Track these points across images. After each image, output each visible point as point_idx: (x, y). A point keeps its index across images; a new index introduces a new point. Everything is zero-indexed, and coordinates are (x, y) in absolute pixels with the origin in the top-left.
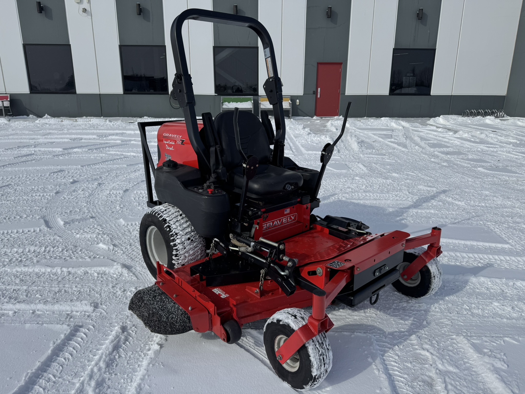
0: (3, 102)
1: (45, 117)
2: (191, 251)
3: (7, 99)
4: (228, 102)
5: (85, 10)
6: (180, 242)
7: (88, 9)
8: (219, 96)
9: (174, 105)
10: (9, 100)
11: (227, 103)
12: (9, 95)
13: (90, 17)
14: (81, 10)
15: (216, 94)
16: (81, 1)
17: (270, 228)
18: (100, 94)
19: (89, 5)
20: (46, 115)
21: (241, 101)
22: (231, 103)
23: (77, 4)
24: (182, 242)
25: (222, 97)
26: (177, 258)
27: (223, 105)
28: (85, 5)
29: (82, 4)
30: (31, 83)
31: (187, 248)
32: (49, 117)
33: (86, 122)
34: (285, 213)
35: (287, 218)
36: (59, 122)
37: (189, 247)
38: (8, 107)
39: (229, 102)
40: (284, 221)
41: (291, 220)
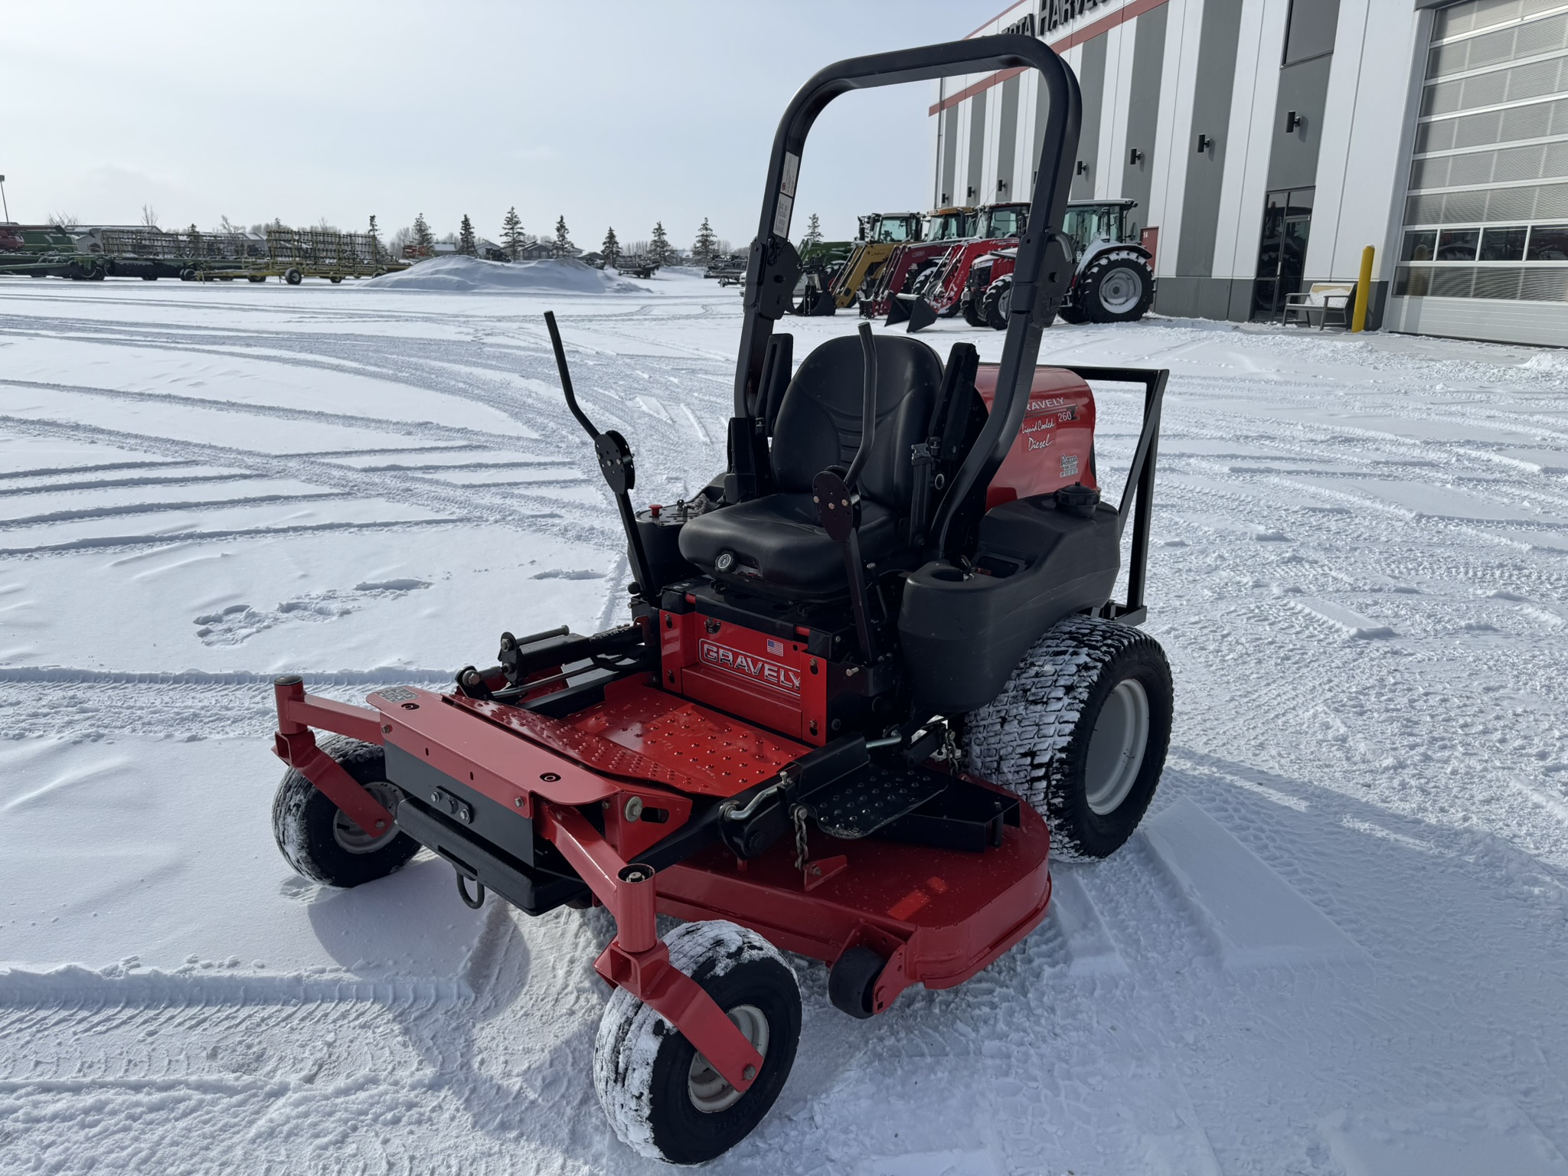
35: (776, 669)
40: (767, 672)
41: (789, 684)
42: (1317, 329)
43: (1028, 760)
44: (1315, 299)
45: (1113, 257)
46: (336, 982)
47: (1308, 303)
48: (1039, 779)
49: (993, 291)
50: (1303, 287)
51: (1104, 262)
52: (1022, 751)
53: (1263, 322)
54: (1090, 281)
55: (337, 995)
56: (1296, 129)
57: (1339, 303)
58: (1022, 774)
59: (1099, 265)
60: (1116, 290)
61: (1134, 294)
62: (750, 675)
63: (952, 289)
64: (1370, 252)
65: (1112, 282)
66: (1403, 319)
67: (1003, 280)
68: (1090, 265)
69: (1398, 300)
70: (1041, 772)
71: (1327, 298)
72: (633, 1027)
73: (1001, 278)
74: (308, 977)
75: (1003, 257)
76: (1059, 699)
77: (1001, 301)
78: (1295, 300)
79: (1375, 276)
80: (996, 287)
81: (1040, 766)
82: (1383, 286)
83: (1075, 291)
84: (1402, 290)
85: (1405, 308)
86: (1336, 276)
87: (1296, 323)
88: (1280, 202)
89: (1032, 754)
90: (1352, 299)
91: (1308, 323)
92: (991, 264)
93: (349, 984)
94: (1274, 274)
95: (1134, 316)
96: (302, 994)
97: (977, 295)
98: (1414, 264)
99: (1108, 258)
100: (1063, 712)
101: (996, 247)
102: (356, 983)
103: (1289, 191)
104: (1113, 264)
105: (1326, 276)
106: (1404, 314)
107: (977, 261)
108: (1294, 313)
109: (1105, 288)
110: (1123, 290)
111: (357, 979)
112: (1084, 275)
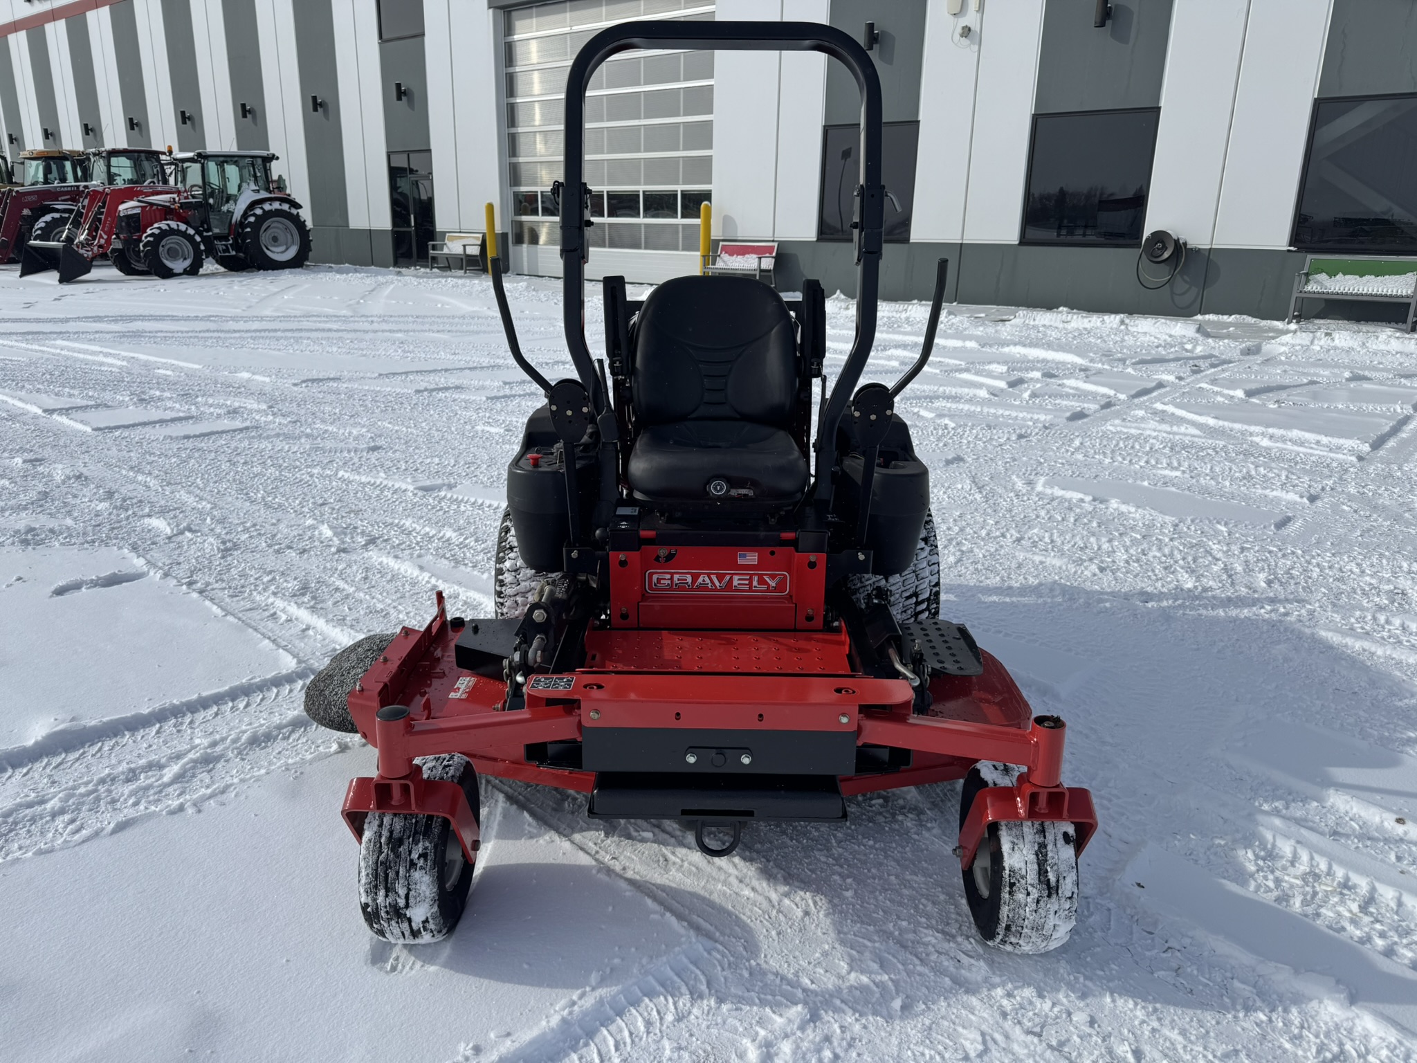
0: (760, 258)
1: (835, 296)
2: (530, 594)
3: (771, 253)
4: (1328, 274)
5: (967, 32)
6: (511, 566)
7: (975, 27)
8: (1301, 255)
9: (1145, 276)
10: (774, 254)
11: (1323, 277)
12: (776, 245)
13: (976, 47)
14: (959, 30)
15: (1292, 248)
16: (961, 12)
17: (683, 589)
18: (961, 244)
19: (979, 15)
20: (838, 292)
21: (1379, 272)
22: (1340, 276)
23: (952, 17)
24: (515, 568)
25: (1310, 257)
26: (501, 600)
27: (1307, 282)
28: (971, 19)
29: (965, 15)
30: (824, 216)
31: (523, 584)
32: (842, 296)
33: (894, 314)
34: (740, 561)
35: (748, 577)
36: (840, 308)
37: (527, 584)
38: (769, 271)
39: (1332, 274)
40: (735, 582)
41: (764, 587)
42: (461, 273)
43: (914, 600)
44: (453, 247)
45: (267, 207)
46: (601, 1002)
47: (446, 251)
48: (922, 612)
49: (151, 239)
50: (438, 236)
51: (258, 212)
52: (907, 594)
53: (407, 267)
54: (248, 230)
55: (611, 1013)
56: (404, 98)
57: (474, 251)
58: (909, 612)
59: (254, 215)
60: (275, 239)
61: (293, 243)
62: (716, 590)
63: (101, 237)
64: (490, 208)
65: (269, 231)
66: (525, 264)
67: (159, 228)
68: (245, 215)
69: (518, 248)
70: (924, 606)
71: (464, 246)
72: (1050, 847)
73: (156, 225)
74: (571, 1013)
75: (151, 204)
76: (922, 549)
77: (161, 249)
78: (434, 248)
79: (498, 229)
80: (152, 235)
81: (923, 601)
82: (504, 236)
83: (235, 240)
84: (519, 240)
85: (525, 254)
86: (464, 228)
87: (438, 268)
88: (400, 162)
89: (916, 594)
90: (483, 246)
91: (448, 268)
92: (138, 211)
93: (614, 997)
94: (409, 225)
95: (297, 263)
96: (579, 1031)
97: (132, 243)
98: (524, 218)
99: (262, 208)
100: (930, 558)
101: (141, 193)
102: (619, 993)
103: (408, 153)
104: (268, 215)
105: (456, 228)
106: (525, 259)
107: (121, 207)
108: (434, 259)
109: (265, 238)
110: (281, 238)
111: (615, 989)
112: (241, 224)
